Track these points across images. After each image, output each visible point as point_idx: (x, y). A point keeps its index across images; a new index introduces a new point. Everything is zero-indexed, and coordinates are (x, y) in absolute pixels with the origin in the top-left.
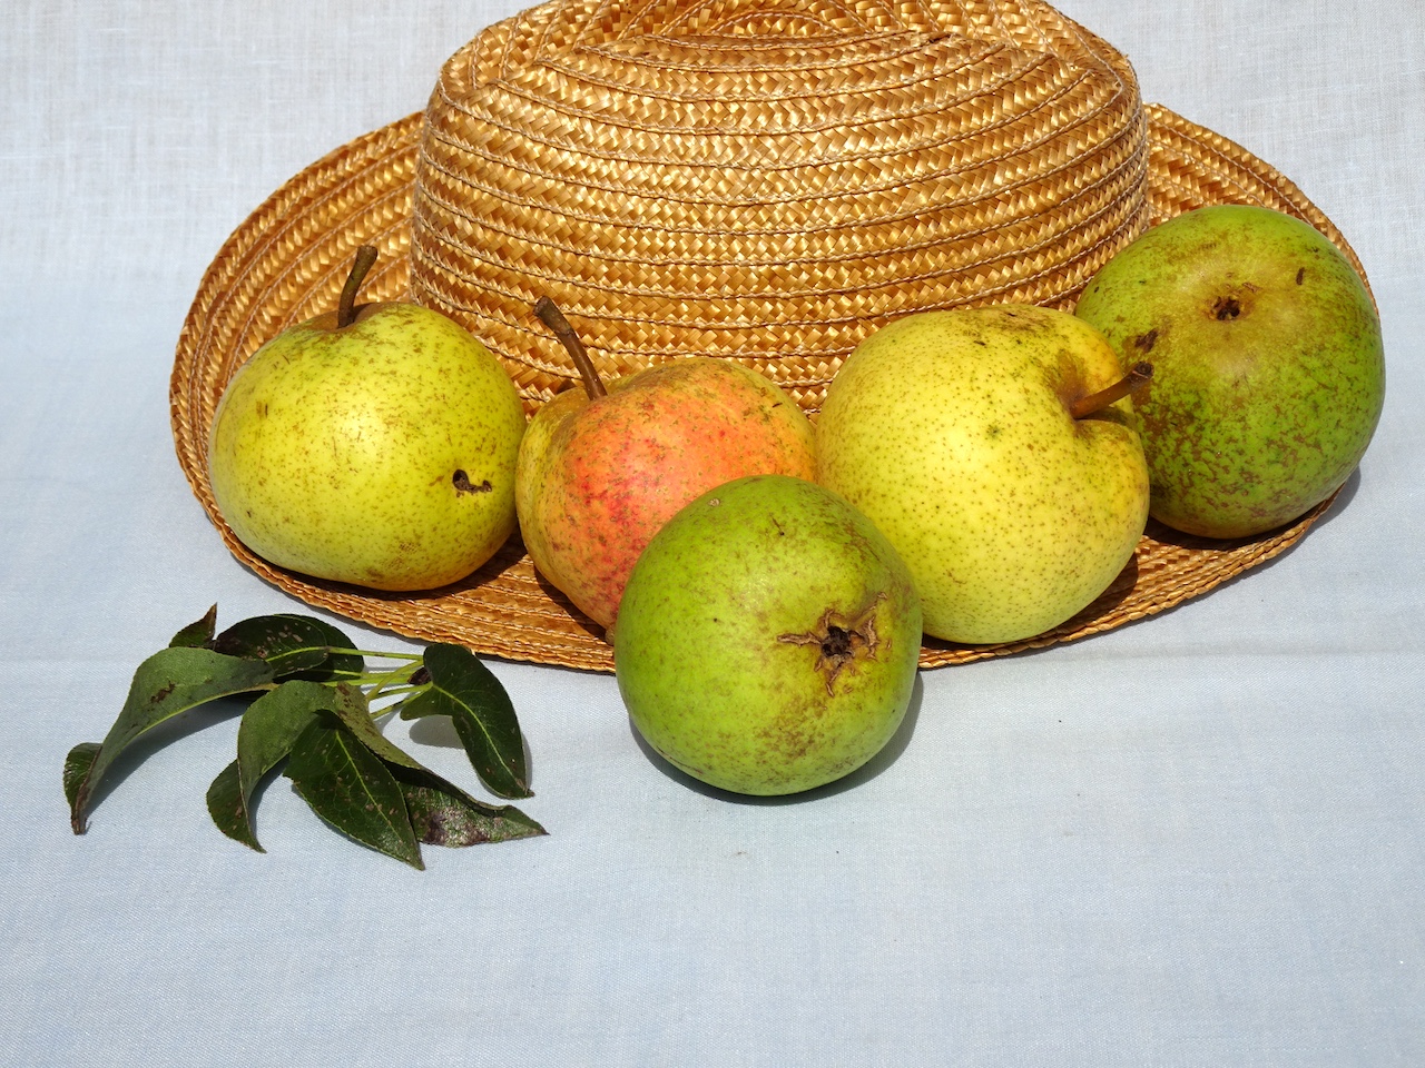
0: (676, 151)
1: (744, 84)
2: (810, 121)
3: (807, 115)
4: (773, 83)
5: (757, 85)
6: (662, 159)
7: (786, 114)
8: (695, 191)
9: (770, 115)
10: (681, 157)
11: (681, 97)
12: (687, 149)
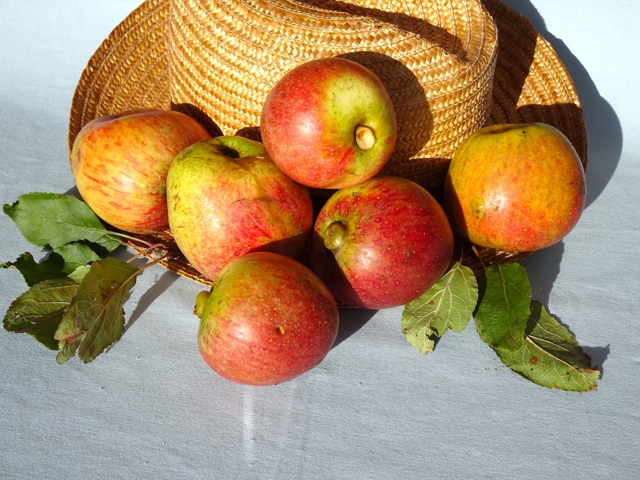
0: (242, 51)
1: (279, 29)
2: (301, 55)
3: (301, 52)
4: (292, 32)
5: (285, 31)
6: (237, 53)
7: (292, 48)
8: (246, 72)
9: (286, 47)
10: (244, 55)
11: (252, 27)
12: (247, 52)
